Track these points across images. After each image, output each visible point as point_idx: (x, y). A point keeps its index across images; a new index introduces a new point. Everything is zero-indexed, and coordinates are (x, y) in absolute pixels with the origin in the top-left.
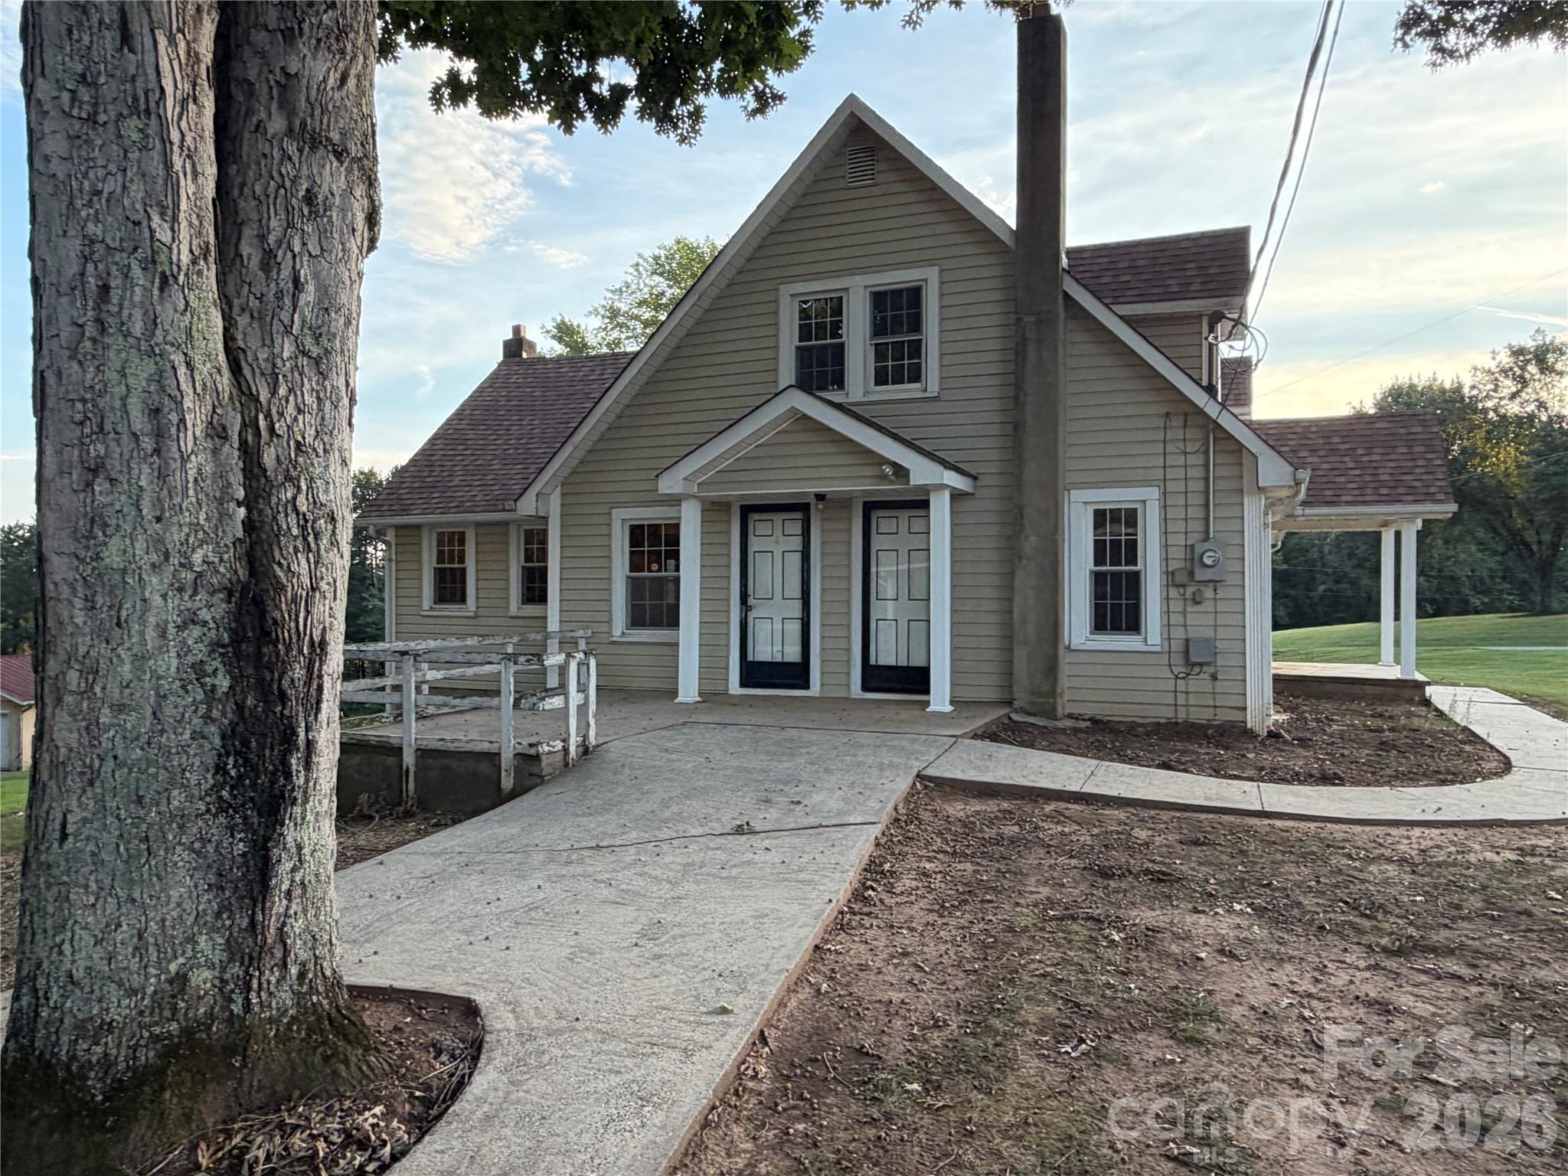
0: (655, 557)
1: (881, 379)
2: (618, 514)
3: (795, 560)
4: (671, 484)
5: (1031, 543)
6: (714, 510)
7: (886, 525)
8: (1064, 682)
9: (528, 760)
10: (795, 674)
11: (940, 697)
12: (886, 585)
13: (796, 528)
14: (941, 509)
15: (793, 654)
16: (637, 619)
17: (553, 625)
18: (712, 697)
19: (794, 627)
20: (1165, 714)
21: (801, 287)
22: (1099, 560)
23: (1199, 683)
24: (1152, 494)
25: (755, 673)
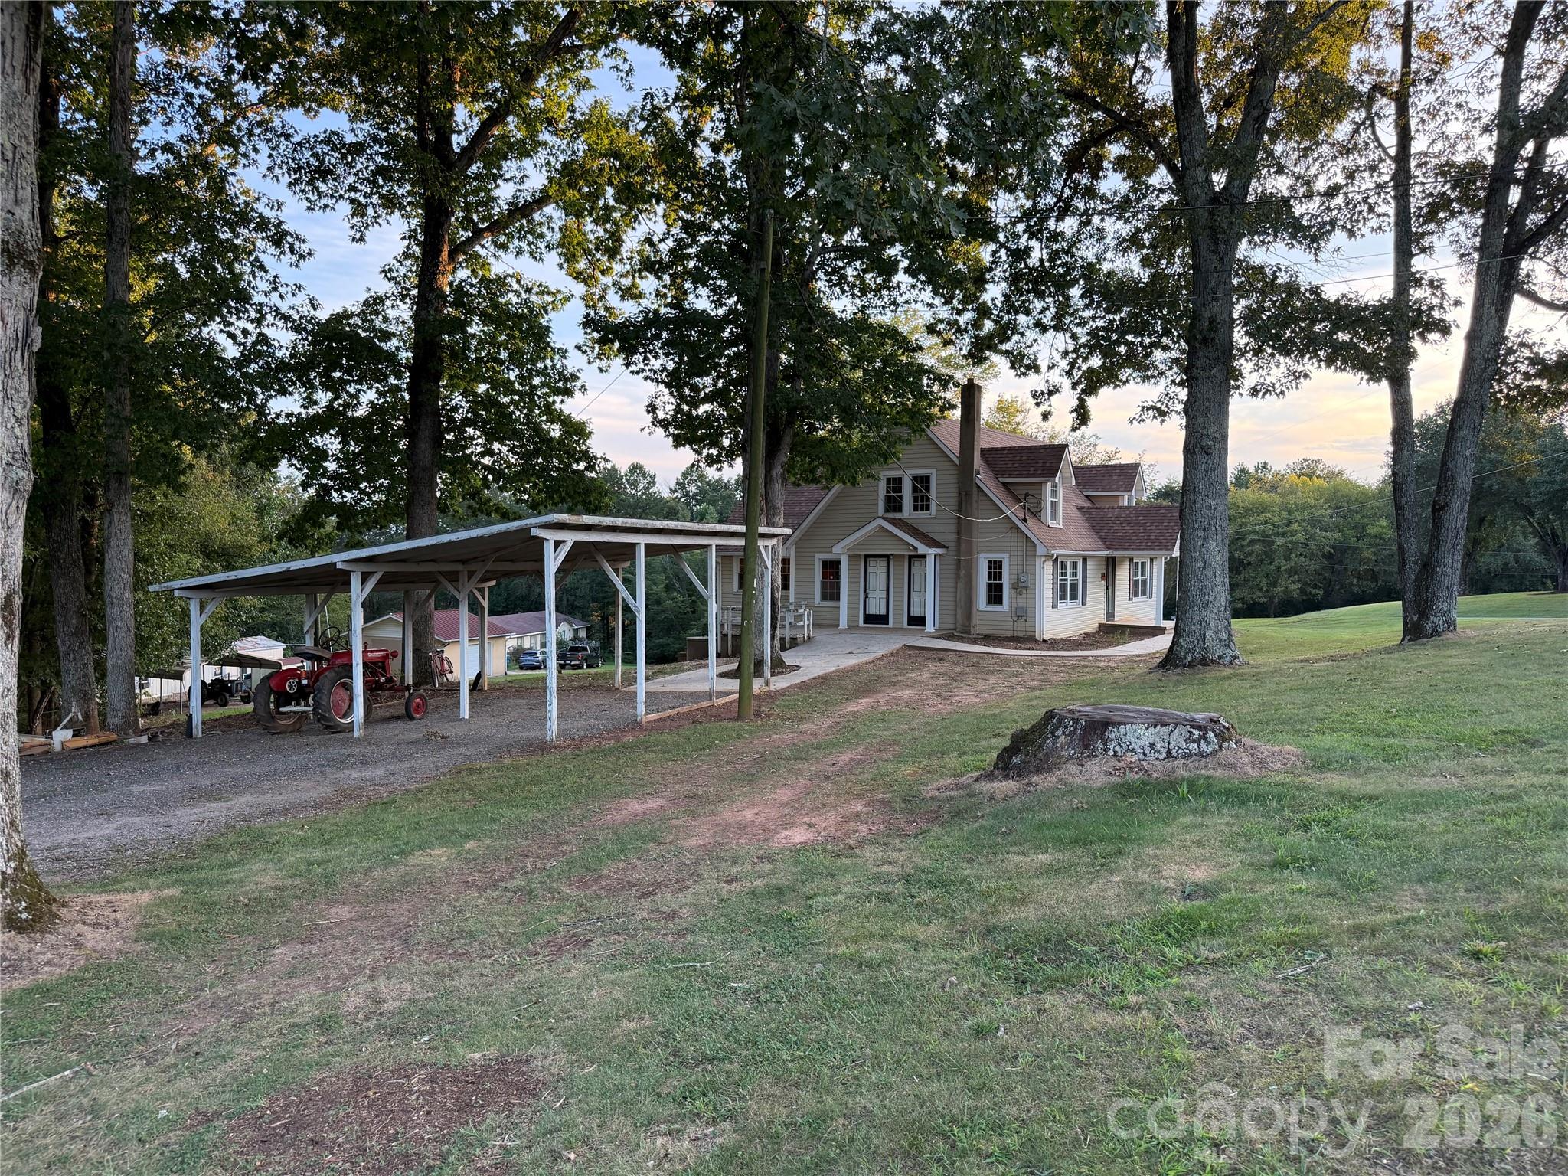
0: (831, 574)
1: (916, 509)
2: (818, 556)
3: (884, 576)
4: (837, 549)
5: (962, 573)
6: (853, 557)
7: (917, 564)
8: (974, 622)
9: (794, 639)
10: (883, 619)
11: (930, 627)
12: (916, 586)
13: (884, 564)
14: (930, 560)
15: (883, 612)
16: (824, 598)
17: (792, 599)
18: (853, 627)
19: (884, 601)
20: (1009, 633)
21: (887, 473)
22: (990, 578)
23: (1021, 623)
24: (1006, 556)
25: (870, 619)
